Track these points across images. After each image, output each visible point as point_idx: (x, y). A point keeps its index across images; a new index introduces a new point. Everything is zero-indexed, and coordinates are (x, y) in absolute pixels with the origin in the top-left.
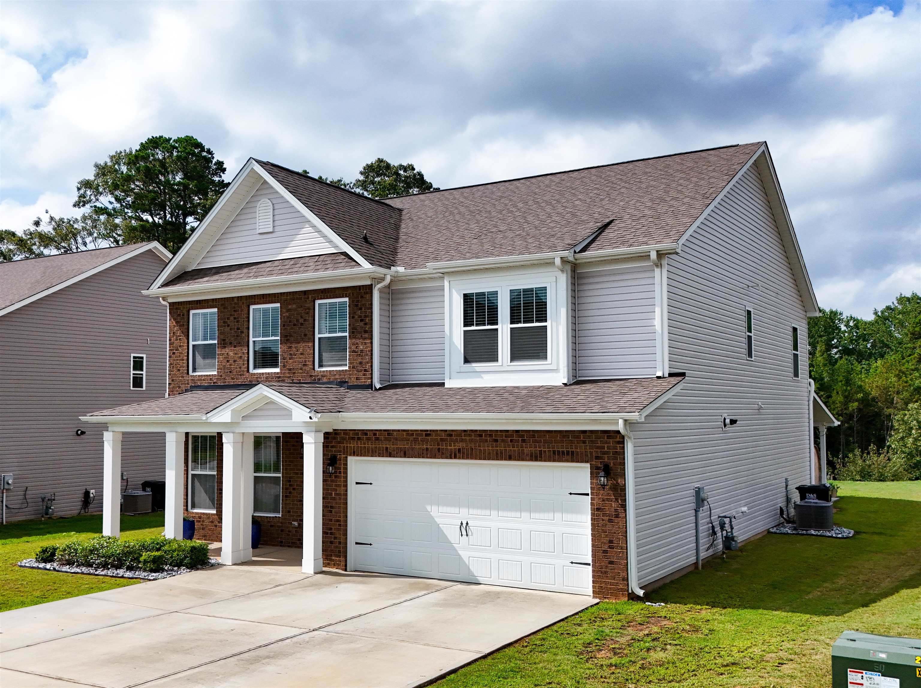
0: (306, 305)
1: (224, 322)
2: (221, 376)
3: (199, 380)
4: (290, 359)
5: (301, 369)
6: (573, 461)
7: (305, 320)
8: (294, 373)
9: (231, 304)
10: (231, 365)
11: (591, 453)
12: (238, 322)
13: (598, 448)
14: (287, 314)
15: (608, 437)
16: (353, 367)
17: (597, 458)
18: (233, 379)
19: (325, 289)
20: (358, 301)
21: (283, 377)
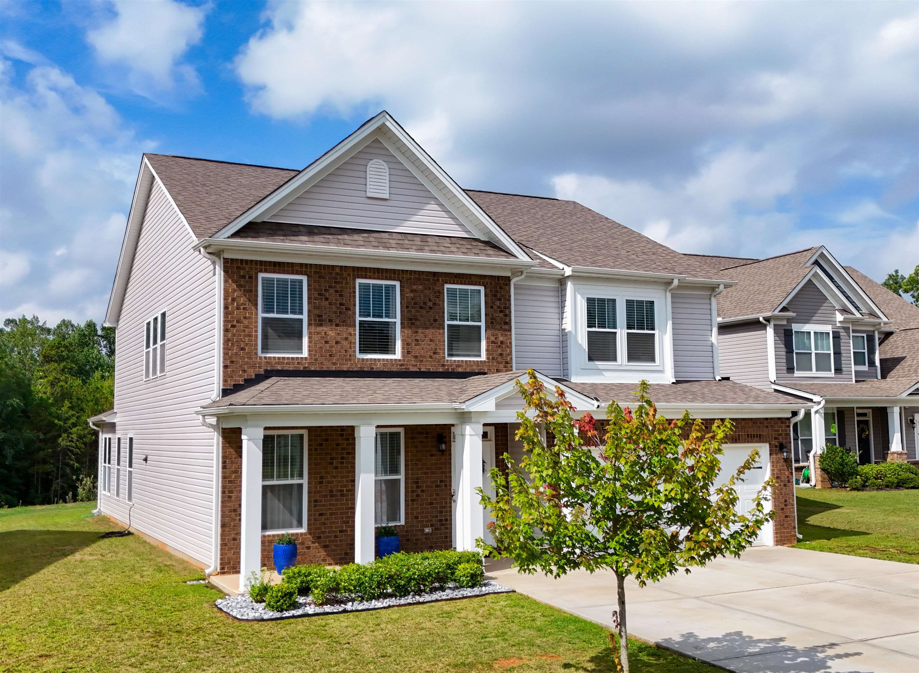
0: (436, 288)
1: (320, 294)
2: (316, 360)
3: (278, 363)
4: (415, 345)
5: (431, 357)
6: (760, 442)
7: (434, 304)
8: (421, 361)
9: (331, 273)
10: (332, 347)
11: (772, 435)
12: (341, 296)
13: (776, 431)
14: (412, 295)
15: (782, 423)
16: (493, 359)
17: (776, 438)
18: (334, 364)
19: (459, 274)
20: (497, 291)
21: (407, 365)
